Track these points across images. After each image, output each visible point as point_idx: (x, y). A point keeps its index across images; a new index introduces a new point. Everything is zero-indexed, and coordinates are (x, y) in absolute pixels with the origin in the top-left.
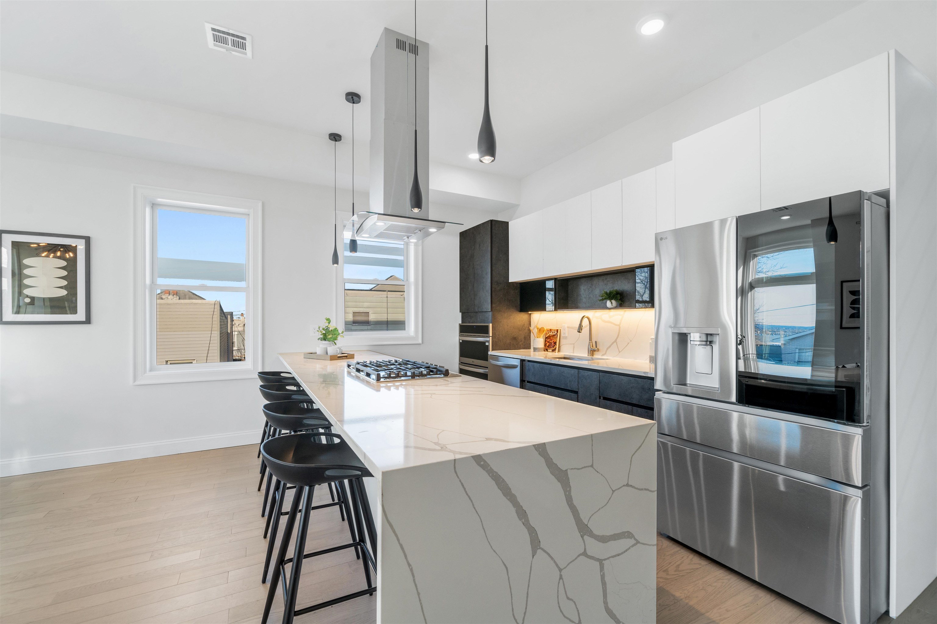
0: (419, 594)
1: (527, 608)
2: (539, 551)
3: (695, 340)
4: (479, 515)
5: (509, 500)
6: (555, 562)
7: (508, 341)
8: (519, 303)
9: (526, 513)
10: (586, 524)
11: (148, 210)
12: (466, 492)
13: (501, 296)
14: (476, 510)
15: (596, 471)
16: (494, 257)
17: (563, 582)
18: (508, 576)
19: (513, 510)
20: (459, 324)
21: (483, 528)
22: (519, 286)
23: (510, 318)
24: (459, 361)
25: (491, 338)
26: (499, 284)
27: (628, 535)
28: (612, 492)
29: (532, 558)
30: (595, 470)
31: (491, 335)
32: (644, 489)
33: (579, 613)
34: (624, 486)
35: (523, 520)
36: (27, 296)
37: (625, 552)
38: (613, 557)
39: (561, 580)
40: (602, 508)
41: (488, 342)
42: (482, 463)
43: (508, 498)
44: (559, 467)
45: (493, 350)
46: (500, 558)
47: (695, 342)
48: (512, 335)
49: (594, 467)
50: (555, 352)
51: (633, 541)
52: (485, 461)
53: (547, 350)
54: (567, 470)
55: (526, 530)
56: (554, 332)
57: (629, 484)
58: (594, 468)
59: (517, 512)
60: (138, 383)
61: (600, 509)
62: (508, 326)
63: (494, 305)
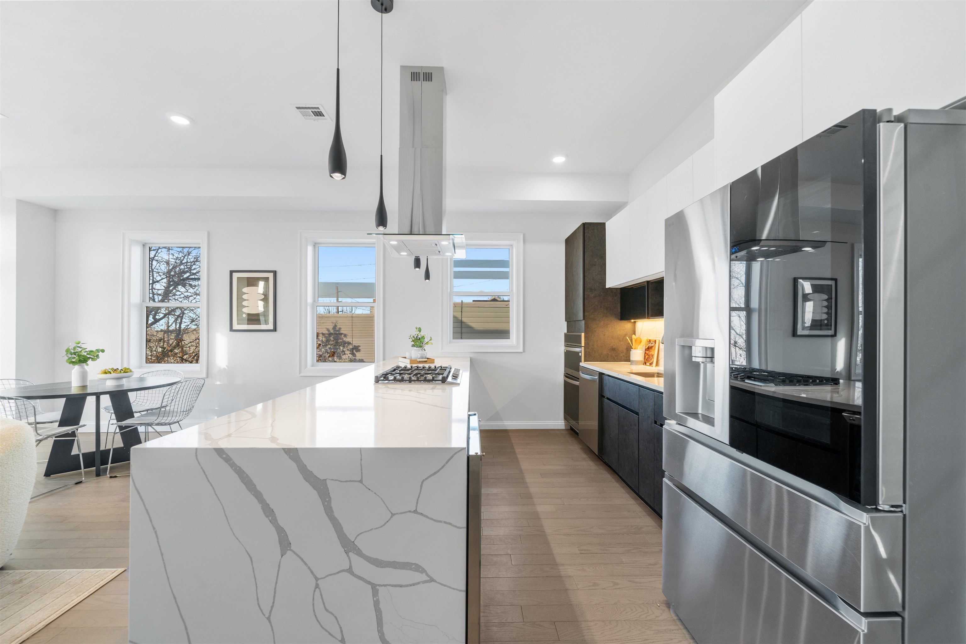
0: (162, 555)
1: (274, 603)
2: (289, 553)
3: (697, 356)
4: (221, 502)
5: (253, 495)
6: (309, 568)
7: (605, 353)
8: (619, 310)
9: (273, 511)
10: (353, 541)
11: (310, 249)
12: (207, 478)
13: (596, 303)
14: (218, 497)
15: (367, 487)
16: (586, 262)
17: (320, 591)
18: (253, 566)
19: (259, 506)
20: (565, 333)
21: (225, 515)
22: (619, 291)
23: (607, 327)
24: (565, 372)
25: (583, 348)
26: (593, 291)
27: (418, 568)
28: (391, 515)
29: (281, 557)
30: (365, 486)
31: (583, 344)
32: (444, 522)
33: (342, 630)
34: (410, 511)
35: (270, 518)
36: (245, 313)
37: (411, 585)
38: (393, 586)
39: (317, 590)
40: (375, 529)
41: (581, 352)
42: (224, 456)
43: (253, 493)
44: (315, 474)
45: (585, 361)
46: (244, 547)
47: (697, 358)
48: (611, 346)
49: (364, 483)
50: (652, 366)
51: (424, 577)
52: (227, 455)
53: (646, 363)
54: (326, 480)
55: (274, 529)
56: (653, 343)
57: (419, 510)
58: (364, 485)
59: (262, 508)
60: (302, 375)
61: (372, 530)
62: (604, 335)
63: (586, 314)
